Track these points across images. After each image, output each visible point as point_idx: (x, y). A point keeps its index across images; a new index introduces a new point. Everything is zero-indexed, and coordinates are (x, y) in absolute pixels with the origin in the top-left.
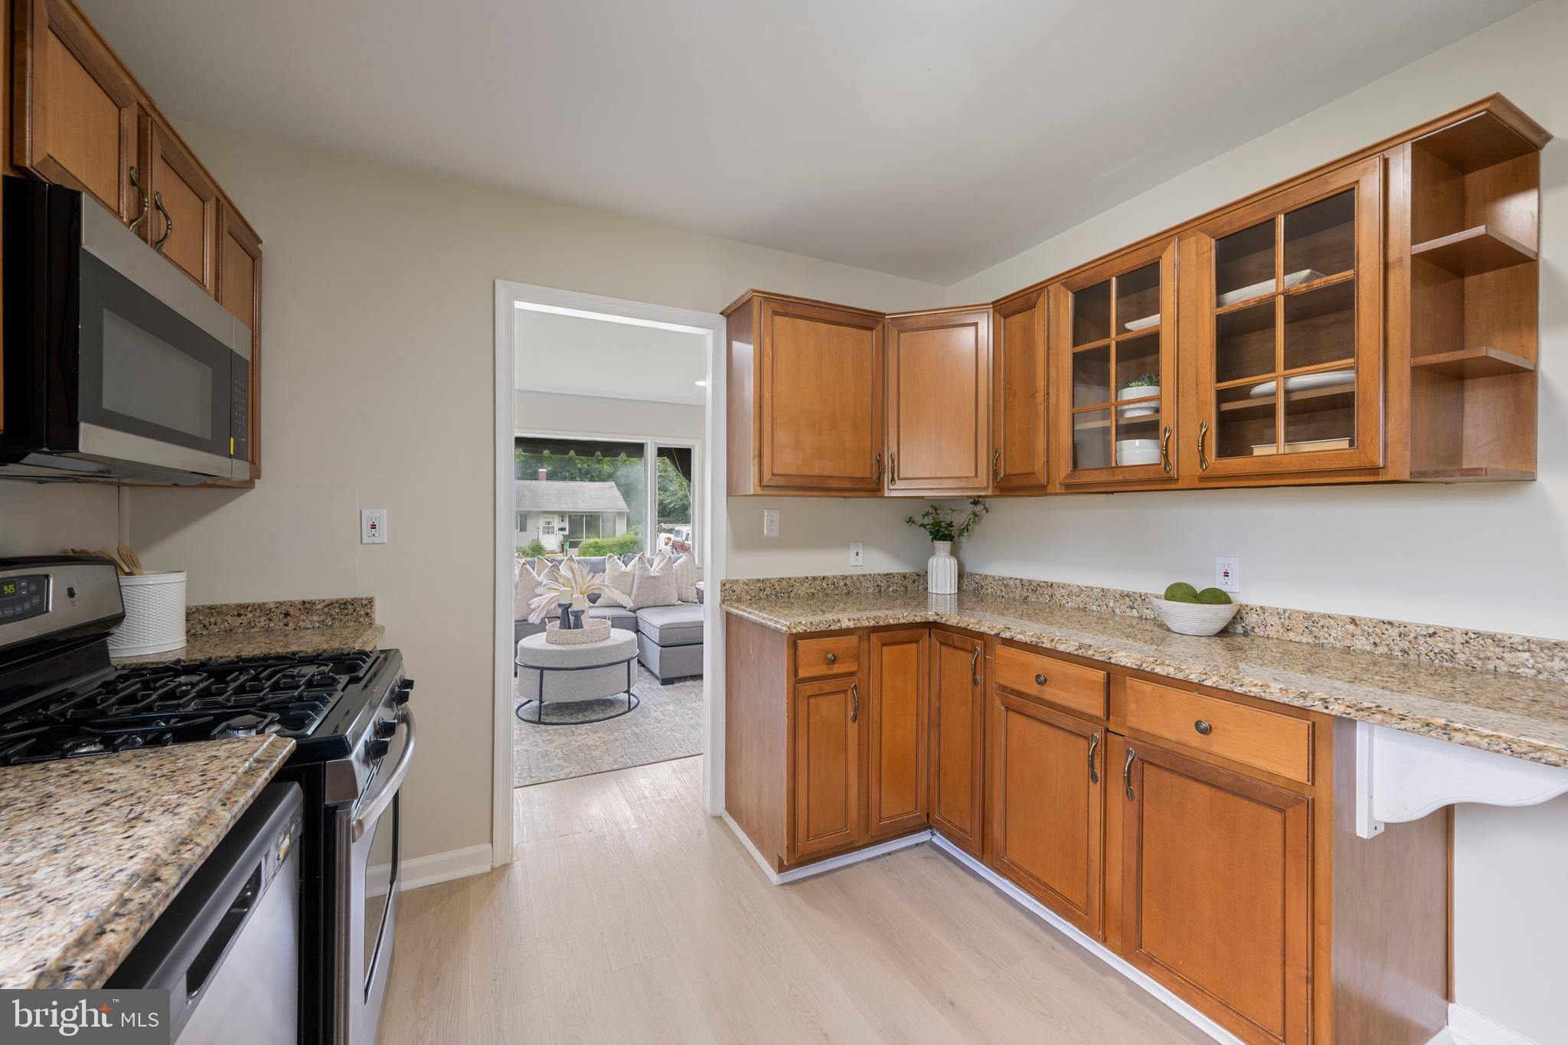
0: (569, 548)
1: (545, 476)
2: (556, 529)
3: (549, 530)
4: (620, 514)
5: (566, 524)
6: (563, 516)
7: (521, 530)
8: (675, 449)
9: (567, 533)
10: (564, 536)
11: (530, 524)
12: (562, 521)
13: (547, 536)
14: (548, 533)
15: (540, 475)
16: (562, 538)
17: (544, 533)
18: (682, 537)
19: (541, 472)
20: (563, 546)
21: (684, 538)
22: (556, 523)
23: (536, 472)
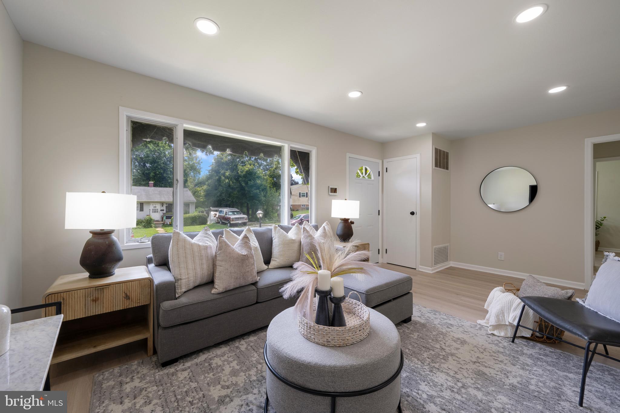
0: (166, 219)
1: (153, 185)
2: (159, 210)
3: (155, 211)
4: (192, 203)
5: (164, 208)
6: (163, 204)
7: (140, 211)
8: (298, 152)
9: (165, 212)
10: (164, 213)
11: (145, 207)
12: (162, 206)
13: (154, 213)
14: (155, 212)
15: (150, 185)
16: (162, 214)
17: (153, 212)
18: (223, 213)
19: (151, 183)
20: (162, 218)
21: (224, 214)
22: (159, 207)
23: (148, 183)
